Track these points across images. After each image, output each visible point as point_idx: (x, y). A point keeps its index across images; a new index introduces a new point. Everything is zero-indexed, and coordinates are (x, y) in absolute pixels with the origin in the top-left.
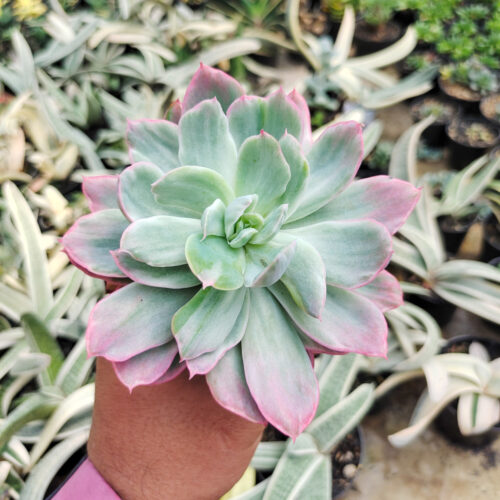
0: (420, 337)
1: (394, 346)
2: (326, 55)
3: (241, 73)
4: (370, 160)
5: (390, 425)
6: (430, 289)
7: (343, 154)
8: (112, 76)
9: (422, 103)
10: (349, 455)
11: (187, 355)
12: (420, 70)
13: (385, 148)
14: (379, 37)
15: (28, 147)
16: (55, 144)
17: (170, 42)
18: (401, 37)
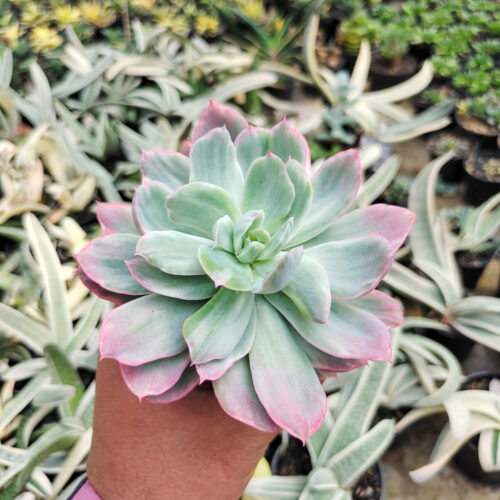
0: (441, 373)
1: (413, 381)
2: (344, 89)
3: (256, 107)
4: (387, 194)
5: (408, 461)
6: (449, 325)
8: (129, 108)
9: (439, 138)
10: (369, 491)
11: (198, 358)
12: (437, 104)
13: (402, 182)
14: (395, 71)
15: (47, 178)
16: (73, 175)
17: (186, 75)
18: (417, 71)
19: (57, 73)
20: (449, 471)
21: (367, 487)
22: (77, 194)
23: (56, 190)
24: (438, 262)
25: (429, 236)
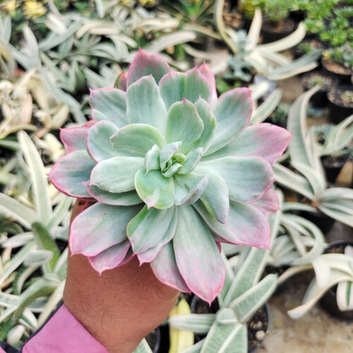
0: (310, 242)
1: (291, 247)
2: (242, 43)
3: (181, 56)
4: (273, 116)
5: (288, 304)
6: (317, 208)
7: (239, 110)
8: (92, 57)
9: (310, 76)
10: (260, 324)
11: (138, 249)
12: (308, 53)
13: (284, 108)
14: (279, 29)
15: (35, 106)
16: (53, 104)
17: (133, 34)
18: (295, 29)
19: (42, 33)
20: (316, 311)
21: (259, 321)
22: (56, 117)
23: (41, 115)
24: (309, 164)
25: (302, 146)
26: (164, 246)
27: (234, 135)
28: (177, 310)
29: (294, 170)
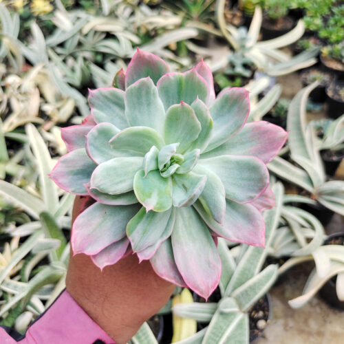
0: (310, 233)
1: (291, 239)
2: (243, 40)
3: (184, 52)
4: (273, 111)
5: (288, 294)
6: (316, 200)
8: (97, 53)
9: (309, 72)
10: (261, 314)
11: (137, 249)
12: (307, 50)
13: (284, 103)
14: (279, 27)
15: (42, 100)
16: (59, 98)
17: (136, 30)
18: (294, 27)
19: (49, 30)
20: (315, 301)
21: (259, 311)
22: (62, 111)
23: (48, 108)
24: (308, 157)
25: (302, 139)
26: (162, 243)
27: (231, 133)
28: (180, 298)
29: (293, 163)
